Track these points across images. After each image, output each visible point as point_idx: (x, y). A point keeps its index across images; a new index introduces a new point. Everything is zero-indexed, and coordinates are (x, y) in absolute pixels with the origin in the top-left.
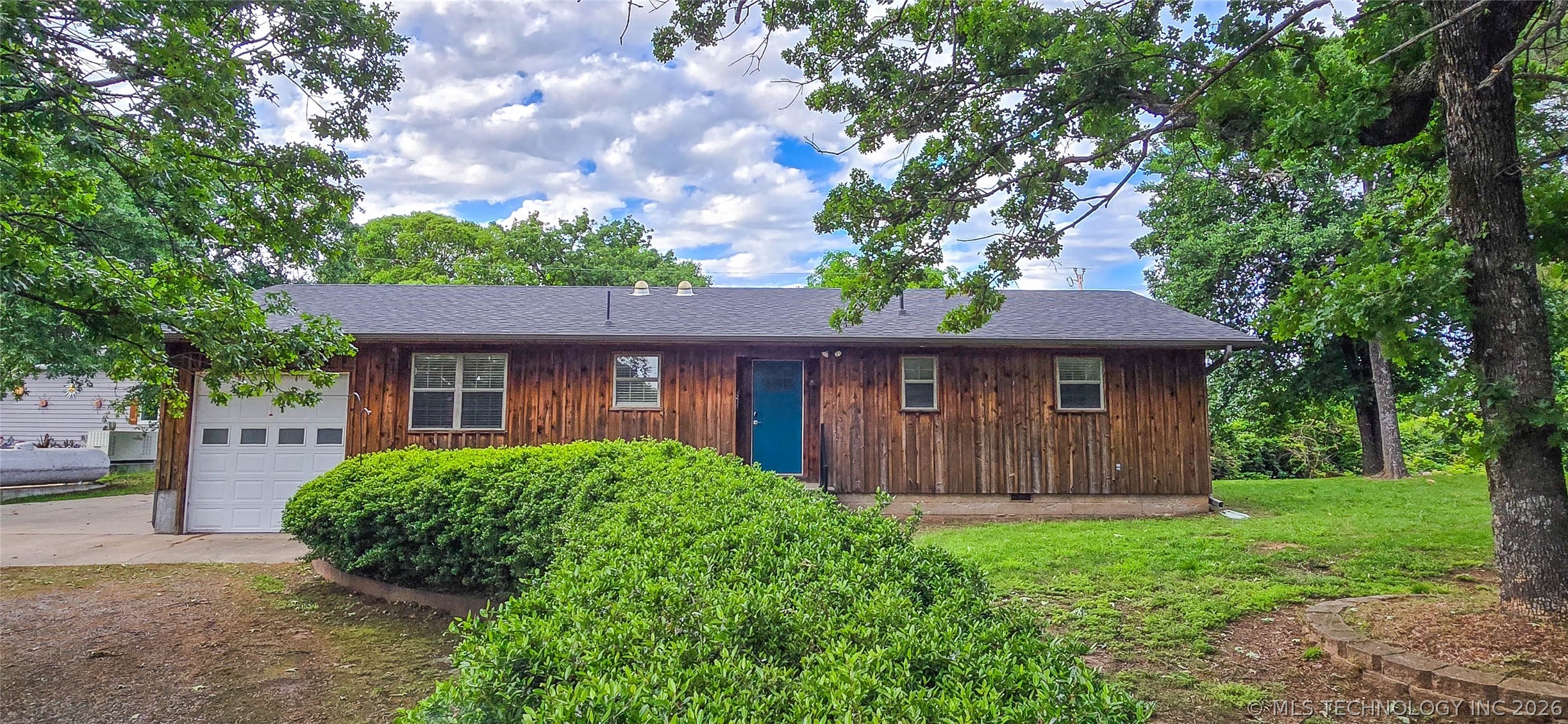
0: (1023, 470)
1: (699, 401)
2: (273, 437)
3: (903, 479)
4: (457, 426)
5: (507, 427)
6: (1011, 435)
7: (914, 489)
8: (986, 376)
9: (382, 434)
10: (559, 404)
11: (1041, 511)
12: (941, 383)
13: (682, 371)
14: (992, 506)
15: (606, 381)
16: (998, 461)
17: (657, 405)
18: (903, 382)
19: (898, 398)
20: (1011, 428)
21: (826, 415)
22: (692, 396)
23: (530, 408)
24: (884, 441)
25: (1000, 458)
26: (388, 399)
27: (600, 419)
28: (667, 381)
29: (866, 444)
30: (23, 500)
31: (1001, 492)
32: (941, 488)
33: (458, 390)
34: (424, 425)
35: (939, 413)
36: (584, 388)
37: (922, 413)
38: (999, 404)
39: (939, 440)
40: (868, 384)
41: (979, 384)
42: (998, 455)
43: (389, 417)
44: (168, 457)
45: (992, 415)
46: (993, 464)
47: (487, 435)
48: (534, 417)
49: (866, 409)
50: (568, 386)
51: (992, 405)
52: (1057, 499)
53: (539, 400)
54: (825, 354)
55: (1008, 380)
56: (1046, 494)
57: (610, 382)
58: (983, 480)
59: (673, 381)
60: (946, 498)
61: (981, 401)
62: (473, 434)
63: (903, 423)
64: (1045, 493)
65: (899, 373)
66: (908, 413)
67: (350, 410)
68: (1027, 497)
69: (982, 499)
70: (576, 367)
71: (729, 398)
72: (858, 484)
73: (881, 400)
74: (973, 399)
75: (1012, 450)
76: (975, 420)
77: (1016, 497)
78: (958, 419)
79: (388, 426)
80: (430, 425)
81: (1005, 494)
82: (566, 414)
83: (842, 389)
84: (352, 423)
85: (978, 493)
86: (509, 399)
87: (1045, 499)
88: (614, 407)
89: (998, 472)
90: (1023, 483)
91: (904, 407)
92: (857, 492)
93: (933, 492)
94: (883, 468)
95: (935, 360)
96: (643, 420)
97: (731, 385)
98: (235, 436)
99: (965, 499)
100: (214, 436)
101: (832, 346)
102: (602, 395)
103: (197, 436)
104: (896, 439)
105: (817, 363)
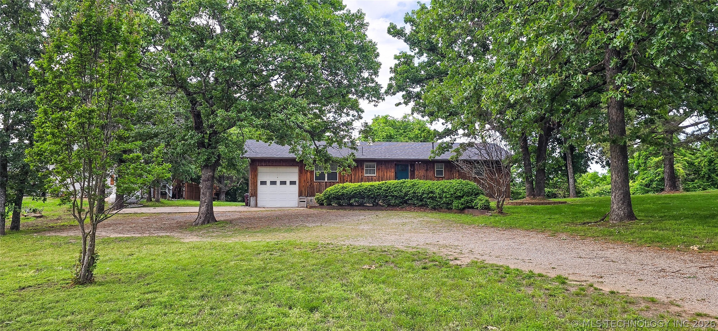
1: (386, 174)
2: (278, 183)
4: (326, 180)
5: (338, 180)
8: (456, 168)
9: (307, 182)
10: (351, 175)
12: (445, 169)
13: (381, 167)
15: (363, 169)
17: (375, 175)
18: (436, 170)
19: (434, 174)
22: (384, 172)
23: (344, 176)
26: (309, 174)
27: (361, 179)
28: (378, 169)
35: (444, 177)
36: (358, 171)
37: (440, 177)
38: (459, 175)
40: (427, 170)
41: (454, 170)
43: (309, 178)
44: (252, 188)
45: (457, 178)
47: (334, 182)
48: (345, 178)
49: (426, 176)
50: (354, 170)
51: (457, 175)
54: (417, 163)
57: (364, 169)
59: (379, 169)
61: (455, 174)
62: (330, 182)
65: (434, 168)
66: (437, 177)
67: (299, 176)
71: (393, 173)
73: (430, 174)
74: (453, 174)
78: (449, 179)
79: (309, 180)
80: (319, 180)
82: (353, 178)
83: (421, 171)
84: (299, 179)
86: (339, 174)
88: (365, 175)
95: (444, 164)
96: (372, 179)
97: (393, 170)
98: (268, 183)
100: (263, 183)
101: (418, 161)
102: (362, 173)
103: (259, 183)
105: (414, 165)
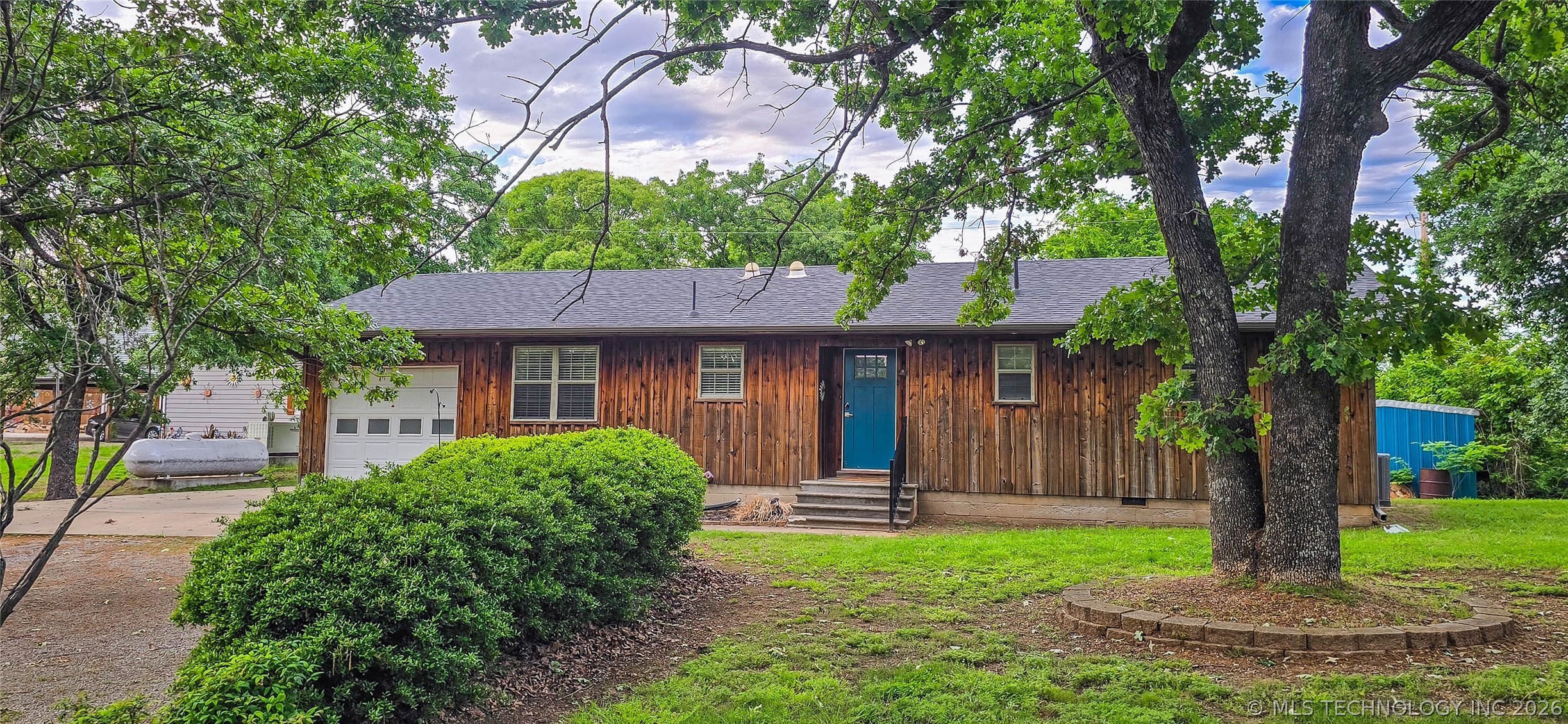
0: (1135, 472)
1: (782, 392)
2: (395, 426)
3: (996, 479)
4: (553, 418)
5: (599, 419)
6: (1122, 432)
7: (1009, 489)
8: (1093, 366)
9: (487, 425)
10: (647, 395)
11: (1157, 518)
12: (1039, 373)
13: (765, 361)
14: (1098, 510)
15: (691, 371)
16: (1106, 461)
17: (740, 396)
18: (997, 372)
19: (991, 389)
20: (1121, 424)
21: (912, 407)
22: (775, 387)
23: (620, 399)
24: (974, 436)
25: (1108, 458)
26: (493, 391)
27: (686, 410)
28: (751, 371)
29: (955, 438)
30: (193, 489)
31: (1109, 495)
32: (1038, 488)
33: (555, 382)
34: (524, 415)
35: (1037, 406)
36: (671, 380)
37: (1017, 406)
38: (1108, 397)
39: (1037, 435)
40: (958, 374)
41: (1086, 374)
42: (1105, 454)
43: (492, 408)
44: (308, 446)
45: (1100, 409)
46: (1100, 465)
47: (581, 423)
48: (623, 408)
49: (956, 401)
50: (656, 377)
51: (1100, 396)
52: (1176, 505)
53: (629, 391)
54: (909, 343)
55: (1118, 369)
56: (1163, 499)
57: (695, 372)
58: (1088, 481)
59: (756, 373)
60: (1045, 501)
61: (1087, 393)
62: (568, 424)
63: (997, 417)
64: (1161, 498)
65: (992, 363)
66: (1002, 406)
67: (460, 401)
68: (1142, 502)
69: (1087, 501)
70: (663, 358)
71: (811, 389)
72: (946, 482)
73: (973, 392)
74: (1077, 391)
75: (1123, 449)
76: (1080, 414)
77: (1127, 501)
78: (1060, 412)
79: (493, 418)
80: (530, 415)
81: (1113, 498)
82: (654, 405)
83: (930, 380)
84: (461, 413)
85: (1082, 495)
86: (601, 391)
87: (1161, 505)
88: (700, 398)
89: (1106, 473)
90: (1135, 486)
91: (996, 399)
92: (946, 490)
93: (1029, 493)
94: (974, 466)
95: (1033, 347)
96: (727, 411)
97: (813, 375)
98: (363, 426)
99: (1069, 501)
100: (347, 426)
101: (914, 334)
102: (688, 386)
103: (332, 426)
104: (989, 434)
105: (902, 352)
